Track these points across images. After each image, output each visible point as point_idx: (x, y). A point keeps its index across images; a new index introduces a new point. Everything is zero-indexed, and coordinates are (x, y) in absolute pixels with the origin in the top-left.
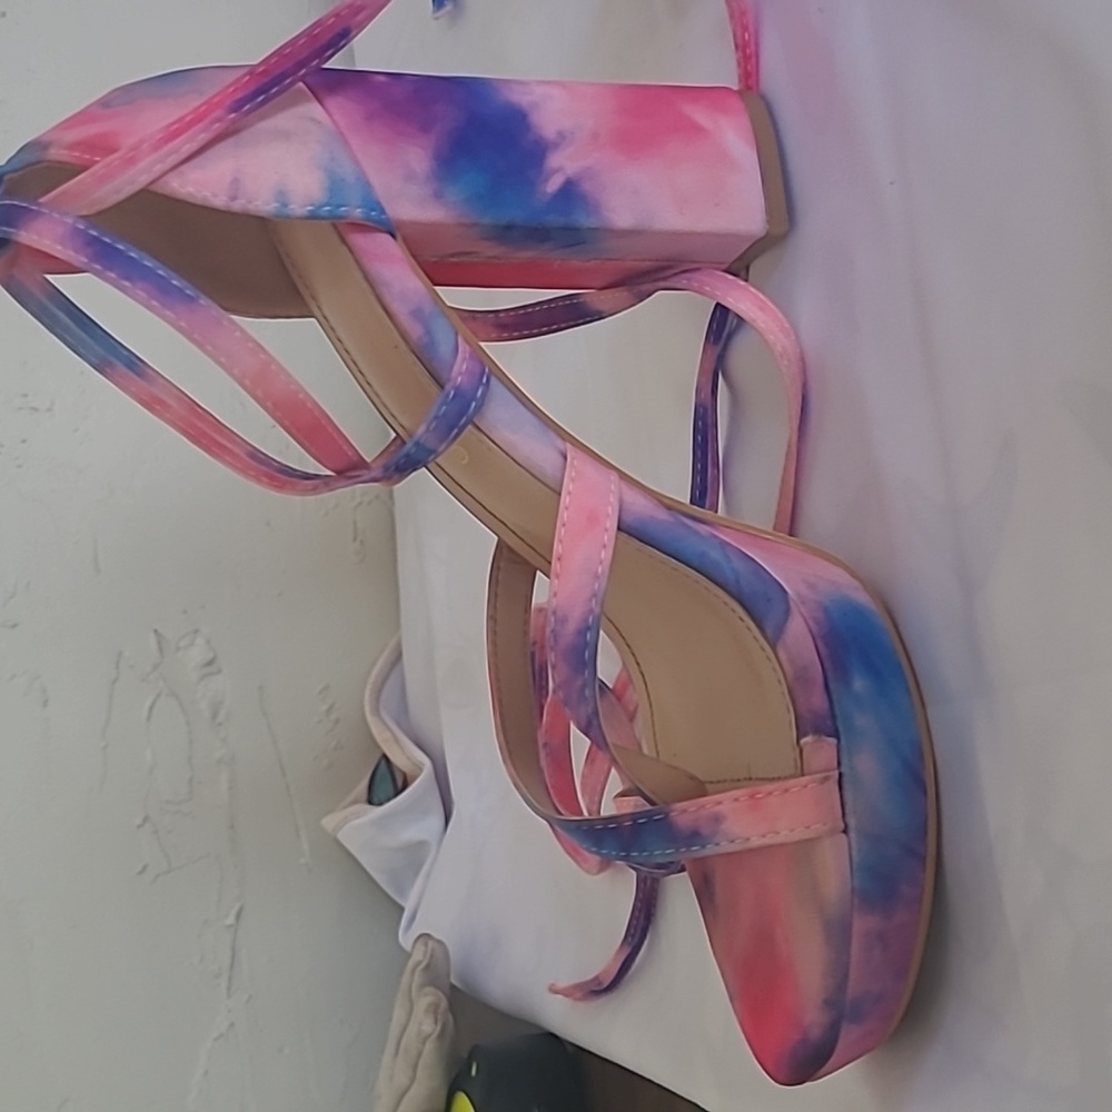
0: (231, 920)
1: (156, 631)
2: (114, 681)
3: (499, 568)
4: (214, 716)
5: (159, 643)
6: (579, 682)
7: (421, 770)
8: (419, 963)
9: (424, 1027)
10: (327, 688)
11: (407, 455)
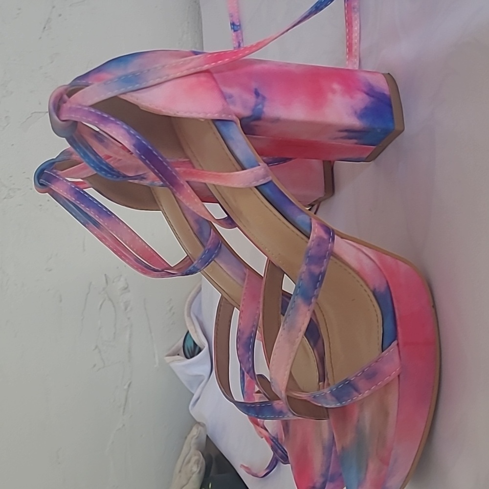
0: (126, 387)
1: (105, 275)
2: (88, 294)
3: (221, 305)
4: (126, 309)
5: (106, 279)
6: (247, 356)
7: (204, 347)
8: (194, 436)
9: (193, 469)
10: (171, 300)
11: (190, 270)
